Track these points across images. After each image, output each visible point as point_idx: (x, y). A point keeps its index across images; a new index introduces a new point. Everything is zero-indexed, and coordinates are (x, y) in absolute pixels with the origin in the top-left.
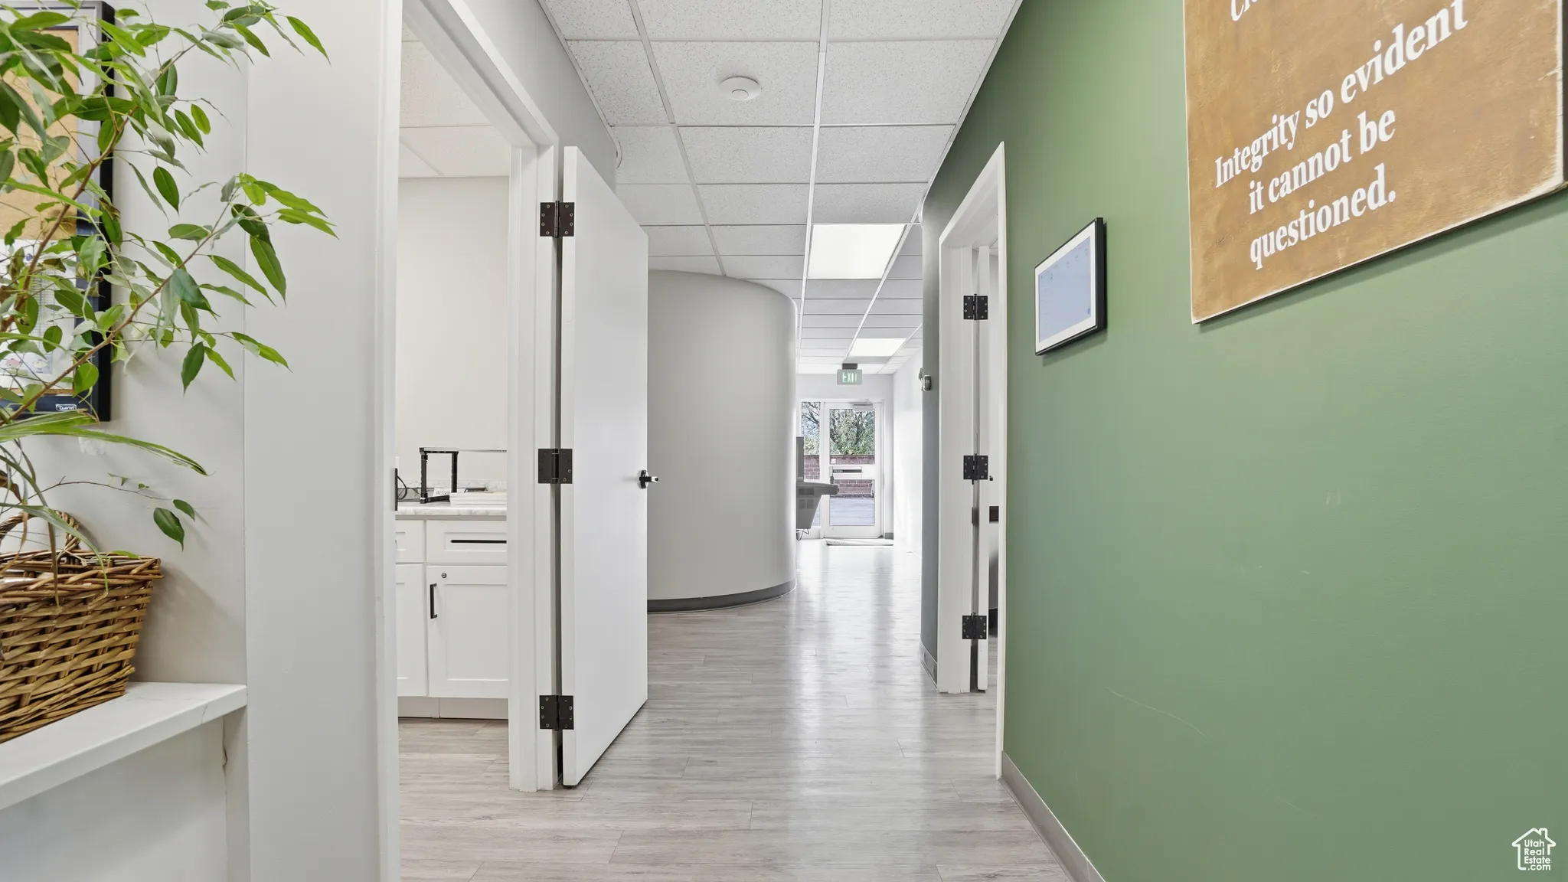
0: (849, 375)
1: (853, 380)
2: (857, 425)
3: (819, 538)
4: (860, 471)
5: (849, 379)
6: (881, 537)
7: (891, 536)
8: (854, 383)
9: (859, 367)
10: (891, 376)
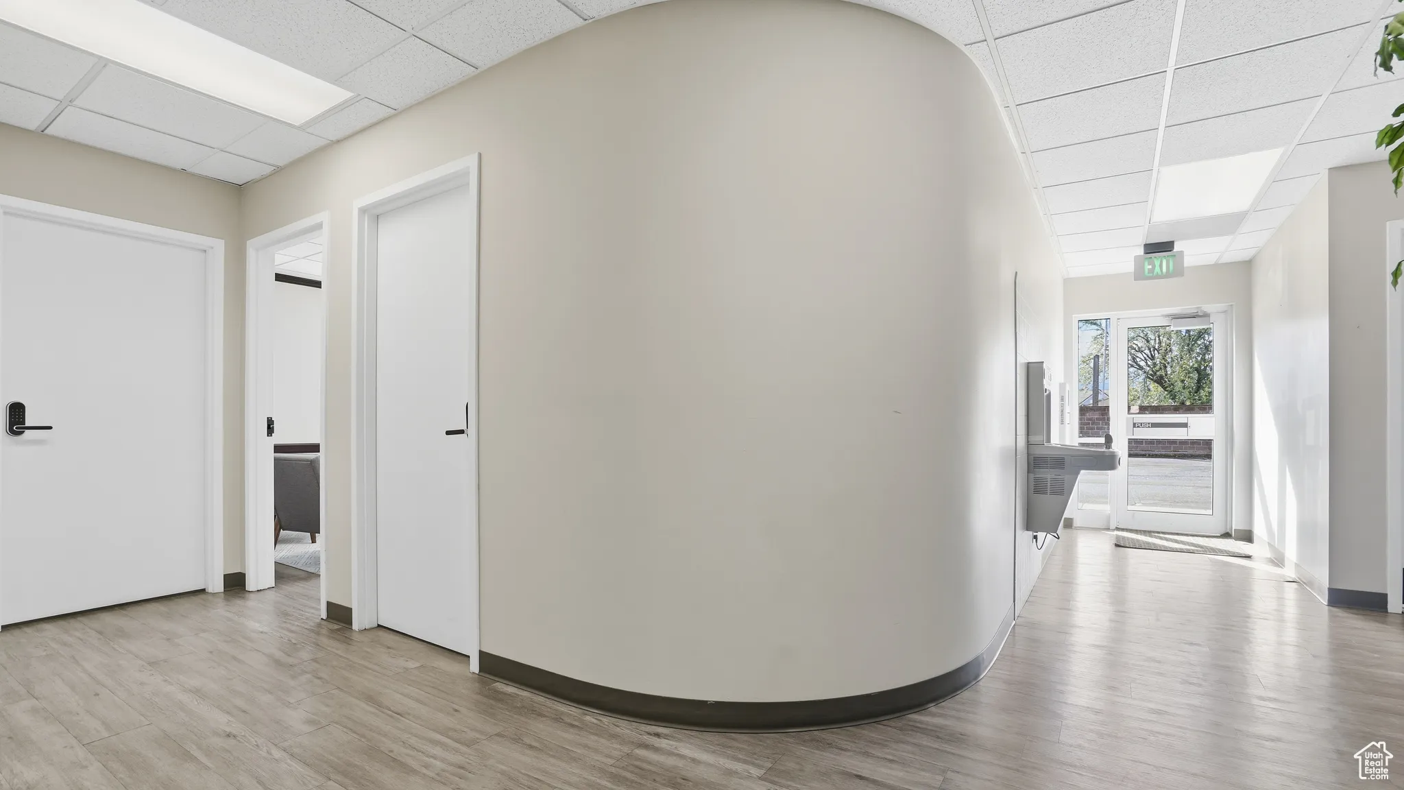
0: (1157, 263)
1: (1164, 270)
2: (1198, 370)
3: (1108, 529)
4: (1185, 425)
5: (1157, 269)
6: (1227, 535)
7: (1248, 537)
8: (1168, 275)
9: (1177, 248)
10: (1247, 267)
